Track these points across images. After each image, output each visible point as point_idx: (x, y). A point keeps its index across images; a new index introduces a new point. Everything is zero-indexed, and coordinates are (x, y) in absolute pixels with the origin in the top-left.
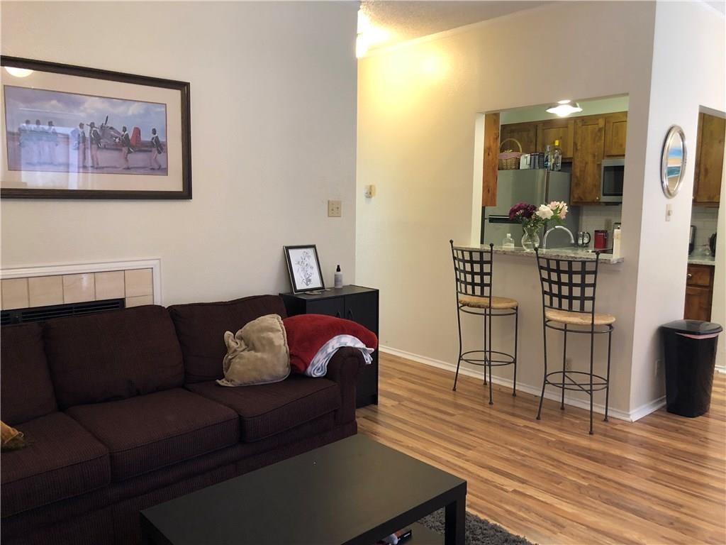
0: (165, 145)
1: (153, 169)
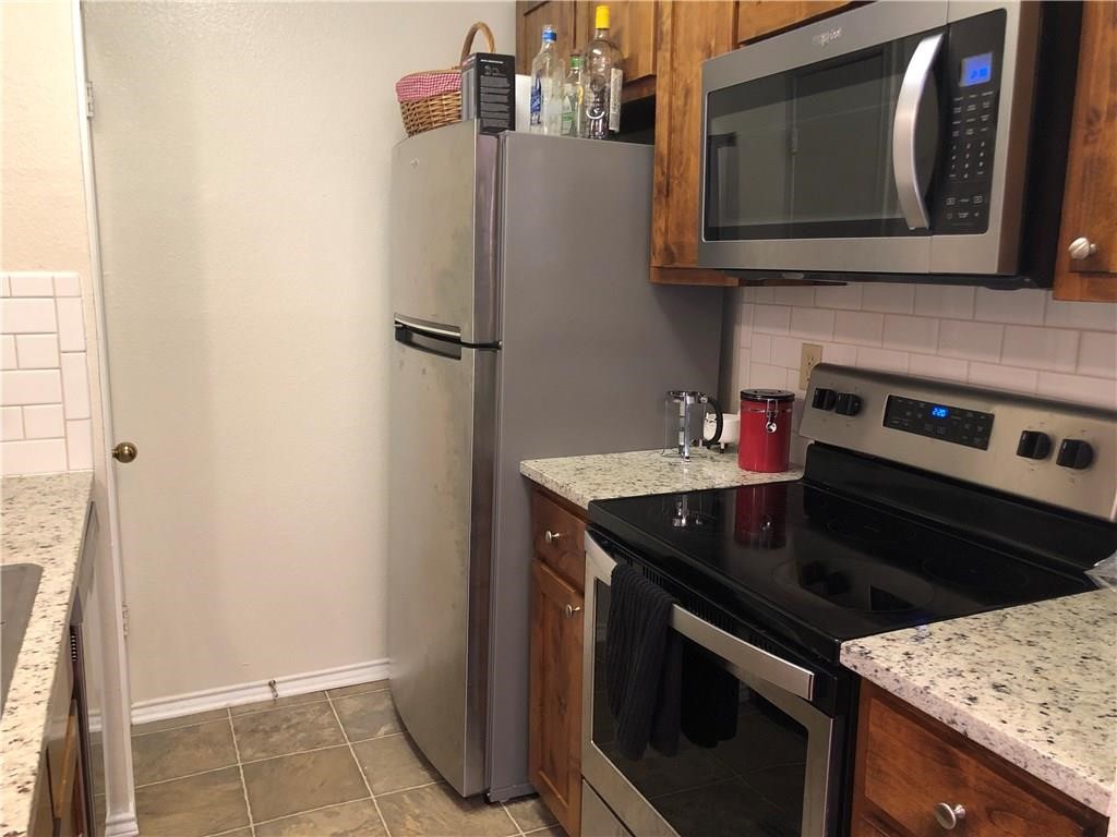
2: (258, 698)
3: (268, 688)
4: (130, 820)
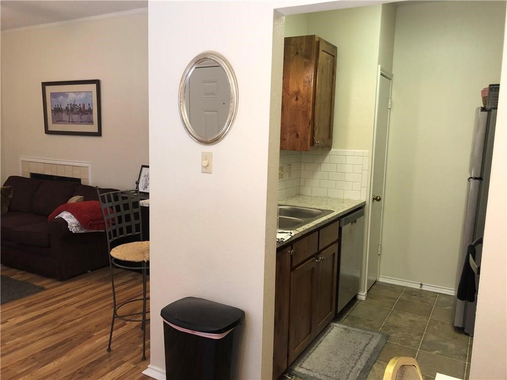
2: (416, 287)
3: (420, 286)
4: (363, 296)
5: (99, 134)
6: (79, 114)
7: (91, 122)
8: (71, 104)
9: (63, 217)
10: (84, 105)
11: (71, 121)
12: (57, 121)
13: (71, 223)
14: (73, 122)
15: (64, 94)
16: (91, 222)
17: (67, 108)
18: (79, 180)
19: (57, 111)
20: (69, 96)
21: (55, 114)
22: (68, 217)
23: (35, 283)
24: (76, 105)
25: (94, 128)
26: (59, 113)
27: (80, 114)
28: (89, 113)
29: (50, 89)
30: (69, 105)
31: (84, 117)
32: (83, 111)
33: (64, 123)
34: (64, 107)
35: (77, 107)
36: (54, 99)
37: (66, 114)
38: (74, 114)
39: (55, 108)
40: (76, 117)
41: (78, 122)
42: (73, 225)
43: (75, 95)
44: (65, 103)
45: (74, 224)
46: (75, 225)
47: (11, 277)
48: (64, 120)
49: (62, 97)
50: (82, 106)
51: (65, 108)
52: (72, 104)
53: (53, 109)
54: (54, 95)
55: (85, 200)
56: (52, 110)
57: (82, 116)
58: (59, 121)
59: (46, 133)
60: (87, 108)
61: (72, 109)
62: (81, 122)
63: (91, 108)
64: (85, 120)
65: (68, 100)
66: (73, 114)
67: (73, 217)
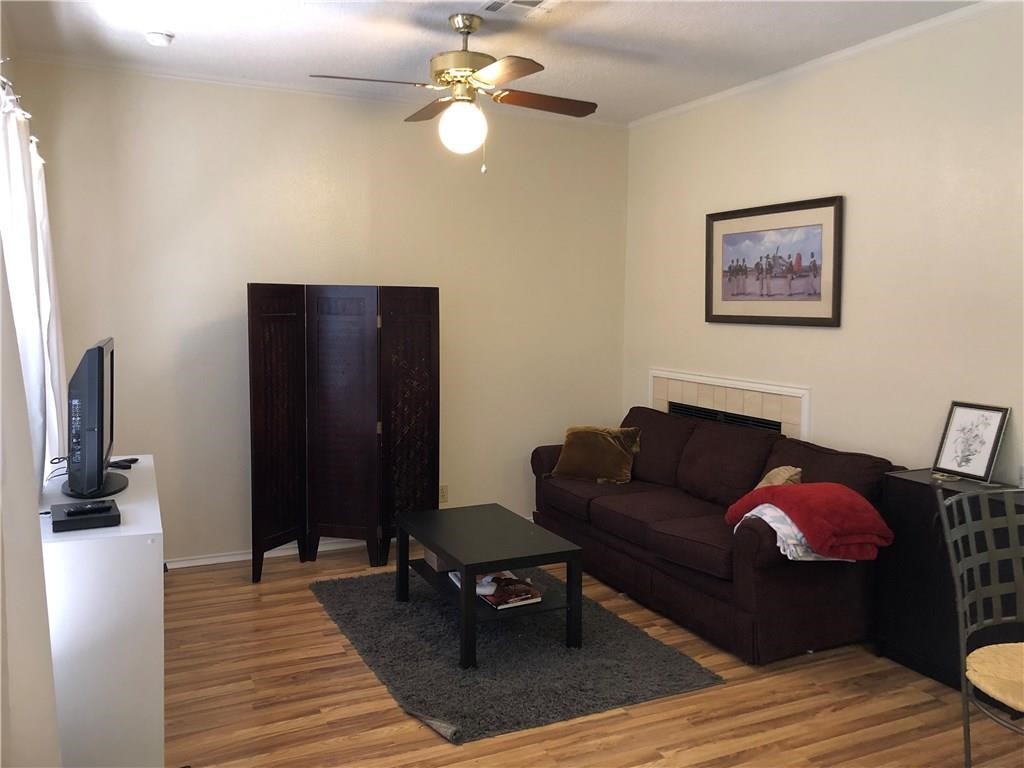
0: (820, 268)
1: (810, 294)
5: (834, 322)
6: (786, 277)
7: (815, 295)
8: (767, 257)
9: (766, 519)
10: (799, 257)
11: (765, 293)
12: (731, 294)
13: (784, 535)
14: (770, 296)
15: (754, 236)
16: (834, 539)
17: (757, 264)
18: (777, 425)
19: (735, 272)
20: (766, 239)
21: (730, 280)
22: (776, 519)
23: (697, 659)
24: (780, 257)
25: (823, 310)
26: (740, 277)
27: (789, 276)
28: (811, 274)
29: (721, 228)
30: (764, 260)
31: (799, 284)
32: (795, 269)
33: (748, 297)
34: (751, 264)
35: (780, 261)
36: (731, 249)
37: (755, 277)
38: (776, 277)
39: (730, 268)
40: (777, 285)
41: (781, 294)
42: (791, 542)
43: (777, 237)
44: (752, 255)
45: (792, 538)
46: (795, 542)
47: (646, 630)
48: (749, 290)
49: (747, 242)
50: (793, 260)
51: (753, 266)
52: (771, 256)
53: (727, 269)
54: (729, 239)
55: (805, 478)
56: (724, 272)
57: (793, 282)
58: (737, 295)
59: (706, 321)
60: (806, 262)
61: (770, 268)
62: (791, 295)
63: (818, 263)
64: (801, 291)
65: (762, 248)
66: (772, 277)
67: (789, 520)
